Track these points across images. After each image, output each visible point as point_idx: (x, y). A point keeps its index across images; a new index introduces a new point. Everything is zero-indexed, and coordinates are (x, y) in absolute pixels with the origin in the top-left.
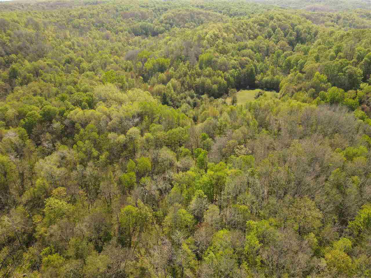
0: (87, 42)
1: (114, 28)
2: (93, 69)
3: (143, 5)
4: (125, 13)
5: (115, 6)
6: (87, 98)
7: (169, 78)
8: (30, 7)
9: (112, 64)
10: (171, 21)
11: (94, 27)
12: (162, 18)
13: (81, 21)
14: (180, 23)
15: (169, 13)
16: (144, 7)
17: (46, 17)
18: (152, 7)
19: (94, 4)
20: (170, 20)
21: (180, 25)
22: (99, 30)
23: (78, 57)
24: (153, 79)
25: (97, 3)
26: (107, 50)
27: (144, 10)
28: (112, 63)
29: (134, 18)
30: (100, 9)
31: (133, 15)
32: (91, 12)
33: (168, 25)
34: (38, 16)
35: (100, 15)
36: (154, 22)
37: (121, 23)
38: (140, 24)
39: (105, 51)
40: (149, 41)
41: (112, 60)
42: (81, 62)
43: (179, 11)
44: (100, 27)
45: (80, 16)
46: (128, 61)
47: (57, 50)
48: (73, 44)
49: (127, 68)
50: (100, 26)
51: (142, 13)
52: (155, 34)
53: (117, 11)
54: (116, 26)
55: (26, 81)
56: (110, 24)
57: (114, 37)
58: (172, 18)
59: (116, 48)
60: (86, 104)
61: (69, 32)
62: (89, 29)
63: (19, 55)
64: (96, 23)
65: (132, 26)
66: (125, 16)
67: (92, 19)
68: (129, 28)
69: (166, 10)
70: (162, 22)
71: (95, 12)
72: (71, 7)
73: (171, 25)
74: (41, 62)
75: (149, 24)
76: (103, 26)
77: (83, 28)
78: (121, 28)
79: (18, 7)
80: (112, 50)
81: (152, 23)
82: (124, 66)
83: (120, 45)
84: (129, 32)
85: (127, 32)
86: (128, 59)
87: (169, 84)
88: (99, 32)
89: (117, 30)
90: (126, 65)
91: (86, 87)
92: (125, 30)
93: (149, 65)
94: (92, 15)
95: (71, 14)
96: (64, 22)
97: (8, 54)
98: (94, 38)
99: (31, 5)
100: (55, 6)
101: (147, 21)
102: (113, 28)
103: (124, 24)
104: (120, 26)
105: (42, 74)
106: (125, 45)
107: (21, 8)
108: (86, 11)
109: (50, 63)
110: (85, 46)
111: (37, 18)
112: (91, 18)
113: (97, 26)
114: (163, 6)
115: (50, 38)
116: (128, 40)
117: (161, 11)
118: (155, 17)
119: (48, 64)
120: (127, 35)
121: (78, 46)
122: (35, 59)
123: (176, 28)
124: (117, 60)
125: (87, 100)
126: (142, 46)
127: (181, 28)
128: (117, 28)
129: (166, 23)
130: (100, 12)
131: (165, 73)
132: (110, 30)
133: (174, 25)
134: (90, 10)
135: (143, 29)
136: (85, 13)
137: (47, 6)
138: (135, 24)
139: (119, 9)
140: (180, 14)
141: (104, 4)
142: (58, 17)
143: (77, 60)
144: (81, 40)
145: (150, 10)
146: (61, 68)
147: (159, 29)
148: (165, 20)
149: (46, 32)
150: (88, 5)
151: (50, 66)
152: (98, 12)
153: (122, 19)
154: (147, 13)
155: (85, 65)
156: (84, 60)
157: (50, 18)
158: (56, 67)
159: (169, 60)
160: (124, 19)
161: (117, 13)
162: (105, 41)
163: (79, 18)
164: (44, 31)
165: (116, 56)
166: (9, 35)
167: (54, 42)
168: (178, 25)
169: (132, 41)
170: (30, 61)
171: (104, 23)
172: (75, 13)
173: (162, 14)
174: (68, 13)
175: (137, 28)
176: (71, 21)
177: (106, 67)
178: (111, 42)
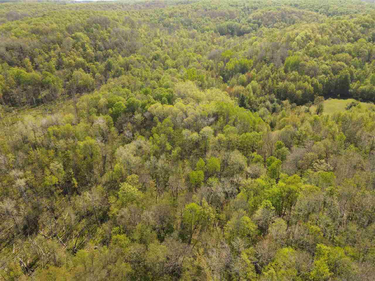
0: (174, 41)
1: (201, 27)
2: (176, 67)
3: (233, 4)
4: (213, 12)
5: (205, 5)
6: (167, 94)
7: (250, 80)
8: (129, 7)
9: (195, 63)
10: (260, 21)
11: (182, 26)
12: (250, 17)
13: (171, 20)
14: (269, 22)
15: (258, 13)
16: (232, 6)
17: (141, 16)
19: (185, 3)
20: (258, 20)
23: (164, 54)
24: (234, 80)
25: (188, 3)
26: (192, 49)
27: (232, 9)
28: (195, 61)
29: (221, 17)
31: (223, 15)
33: (256, 25)
34: (135, 15)
35: (189, 15)
36: (241, 21)
37: (209, 22)
38: (227, 24)
39: (189, 49)
40: (234, 41)
41: (195, 58)
42: (166, 58)
43: (269, 10)
44: (188, 26)
45: (171, 15)
46: (211, 60)
47: (147, 47)
48: (162, 41)
49: (208, 67)
50: (188, 24)
51: (230, 12)
52: (241, 34)
53: (206, 10)
54: (203, 25)
55: (117, 74)
56: (198, 23)
57: (199, 36)
58: (262, 18)
59: (201, 47)
60: (166, 99)
61: (159, 30)
62: (178, 27)
63: (115, 50)
64: (185, 22)
65: (218, 25)
66: (213, 15)
67: (181, 18)
68: (215, 27)
70: (249, 22)
71: (185, 11)
72: (164, 7)
73: (259, 24)
74: (132, 57)
75: (236, 23)
76: (191, 25)
77: (173, 27)
78: (208, 27)
79: (119, 7)
80: (196, 49)
81: (239, 23)
82: (206, 65)
83: (204, 44)
84: (215, 32)
85: (213, 31)
86: (210, 58)
87: (249, 86)
88: (186, 30)
90: (208, 64)
91: (168, 83)
92: (211, 30)
93: (230, 66)
94: (182, 14)
95: (163, 13)
96: (156, 21)
97: (106, 49)
99: (130, 4)
100: (150, 6)
101: (234, 20)
103: (211, 23)
104: (207, 25)
105: (131, 69)
106: (210, 44)
108: (178, 10)
109: (139, 58)
110: (172, 43)
111: (134, 17)
113: (185, 25)
114: (253, 5)
115: (143, 36)
116: (213, 39)
117: (250, 10)
118: (243, 17)
119: (137, 60)
120: (212, 34)
121: (166, 44)
122: (128, 54)
123: (263, 27)
124: (200, 59)
125: (167, 95)
126: (226, 46)
127: (269, 28)
128: (203, 27)
129: (254, 23)
130: (190, 11)
131: (246, 74)
132: (197, 29)
133: (262, 25)
134: (180, 9)
135: (229, 28)
136: (176, 12)
137: (143, 6)
138: (222, 23)
139: (208, 8)
140: (270, 13)
141: (195, 4)
142: (151, 16)
143: (163, 57)
144: (169, 38)
145: (239, 9)
146: (148, 63)
147: (246, 28)
148: (253, 19)
149: (140, 30)
150: (179, 5)
151: (139, 61)
152: (188, 12)
153: (210, 19)
154: (235, 12)
155: (169, 62)
156: (169, 57)
157: (145, 17)
158: (144, 62)
159: (252, 61)
160: (211, 18)
161: (206, 12)
162: (190, 40)
163: (170, 17)
164: (138, 29)
165: (199, 55)
166: (109, 32)
167: (145, 39)
168: (267, 25)
169: (217, 41)
170: (123, 56)
171: (192, 22)
172: (167, 12)
173: (251, 13)
174: (161, 12)
175: (223, 28)
176: (163, 19)
177: (189, 65)
178: (196, 41)
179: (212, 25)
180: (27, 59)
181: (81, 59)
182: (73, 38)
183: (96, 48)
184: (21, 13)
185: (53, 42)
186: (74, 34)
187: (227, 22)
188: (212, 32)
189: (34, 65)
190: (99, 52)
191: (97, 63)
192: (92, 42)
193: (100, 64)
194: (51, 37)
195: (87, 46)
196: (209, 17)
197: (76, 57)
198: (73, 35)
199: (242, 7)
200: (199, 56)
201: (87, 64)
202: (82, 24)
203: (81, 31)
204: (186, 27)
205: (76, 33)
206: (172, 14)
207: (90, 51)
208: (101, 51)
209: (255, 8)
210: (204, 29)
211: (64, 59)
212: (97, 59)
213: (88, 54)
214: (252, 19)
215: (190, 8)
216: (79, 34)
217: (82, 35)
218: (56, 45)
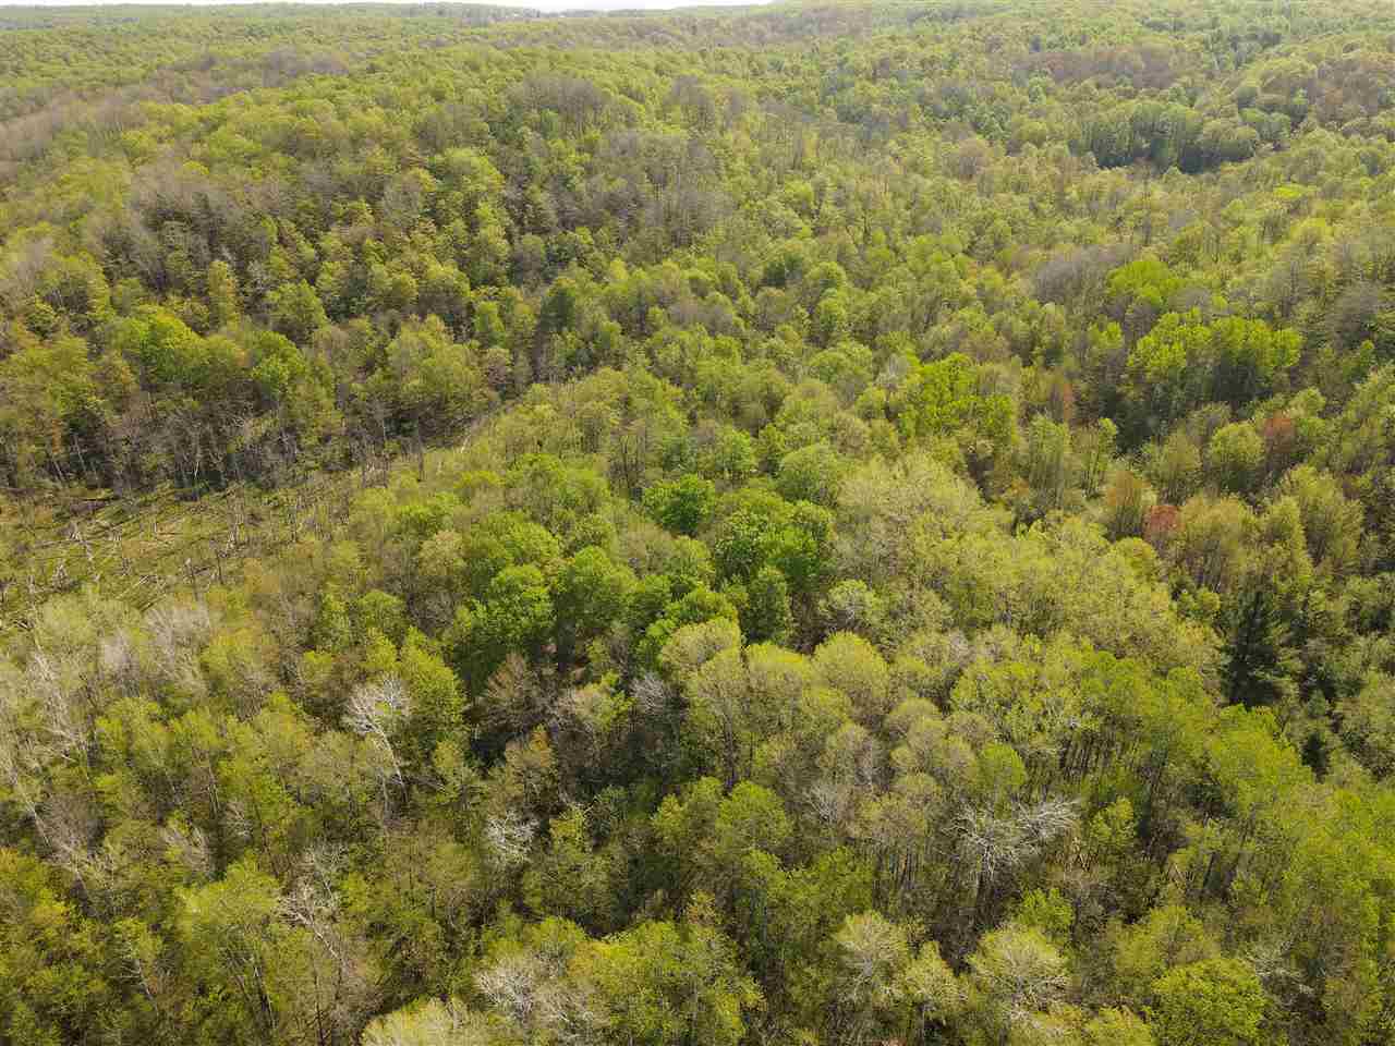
0: (879, 186)
1: (1006, 125)
2: (868, 332)
3: (1159, 19)
4: (1068, 57)
5: (1032, 24)
6: (790, 538)
8: (716, 32)
9: (966, 313)
10: (1299, 99)
11: (922, 118)
12: (1251, 80)
13: (875, 90)
14: (1349, 106)
15: (1291, 60)
16: (1158, 27)
17: (754, 71)
18: (1201, 29)
19: (944, 17)
20: (1292, 93)
21: (1342, 121)
22: (941, 128)
23: (823, 255)
25: (956, 15)
26: (955, 234)
27: (1161, 42)
28: (966, 302)
29: (1103, 78)
30: (964, 41)
31: (1108, 68)
32: (927, 53)
33: (1277, 117)
34: (729, 67)
35: (959, 69)
36: (1200, 101)
37: (1044, 100)
38: (1133, 111)
39: (944, 239)
40: (1164, 193)
41: (967, 288)
42: (829, 281)
43: (1350, 48)
44: (947, 116)
45: (880, 70)
46: (1050, 307)
47: (748, 216)
48: (820, 191)
49: (1034, 340)
50: (948, 111)
51: (1148, 55)
52: (1199, 159)
53: (1036, 46)
54: (1016, 117)
56: (995, 103)
57: (998, 166)
58: (1307, 84)
59: (1000, 223)
60: (778, 574)
61: (815, 137)
62: (903, 124)
63: (603, 233)
64: (936, 100)
65: (1090, 118)
66: (1067, 71)
67: (923, 82)
68: (1074, 123)
69: (1271, 40)
70: (1244, 102)
71: (942, 51)
72: (855, 32)
73: (1297, 117)
74: (674, 271)
75: (1179, 107)
76: (960, 112)
77: (877, 121)
78: (1039, 126)
79: (679, 32)
80: (979, 232)
81: (1191, 106)
82: (1020, 328)
83: (1019, 209)
84: (1073, 145)
85: (1062, 146)
86: (1052, 291)
88: (937, 139)
89: (1017, 131)
90: (1035, 323)
91: (806, 461)
92: (1056, 138)
93: (1160, 351)
94: (928, 64)
95: (846, 59)
96: (813, 93)
97: (567, 224)
98: (914, 167)
99: (723, 24)
100: (801, 28)
101: (1167, 92)
102: (1001, 123)
103: (1056, 104)
104: (1037, 114)
105: (656, 328)
106: (1045, 207)
107: (688, 35)
108: (910, 47)
109: (703, 275)
110: (866, 202)
111: (724, 76)
112: (920, 77)
113: (936, 113)
114: (1258, 22)
115: (740, 164)
116: (1060, 184)
117: (1244, 46)
118: (1211, 76)
119: (694, 280)
120: (1058, 160)
121: (838, 203)
122: (657, 251)
123: (1318, 132)
124: (993, 290)
125: (787, 551)
126: (1129, 223)
127: (1346, 134)
128: (1020, 125)
129: (1270, 108)
130: (964, 50)
131: (1260, 416)
132: (988, 130)
133: (1311, 119)
134: (922, 45)
135: (1143, 132)
136: (901, 56)
137: (773, 29)
138: (1108, 107)
139: (1046, 38)
140: (1351, 66)
141: (987, 19)
142: (796, 71)
143: (815, 271)
144: (854, 175)
145: (1190, 41)
146: (739, 302)
147: (1229, 134)
148: (1265, 90)
149: (730, 136)
150: (919, 27)
151: (699, 289)
152: (954, 54)
153: (1052, 85)
154: (1175, 56)
155: (841, 302)
156: (844, 277)
157: (768, 75)
158: (722, 298)
159: (1293, 337)
160: (1058, 80)
161: (1037, 54)
162: (954, 184)
163: (873, 79)
164: (722, 130)
165: (989, 270)
166: (591, 147)
167: (747, 179)
168: (1332, 119)
169: (1080, 193)
170: (634, 261)
171: (970, 101)
172: (860, 57)
173: (1250, 61)
174: (837, 57)
175: (1113, 128)
176: (842, 87)
177: (935, 324)
178: (981, 192)
179: (1057, 116)
180: (222, 267)
181: (444, 271)
182: (435, 171)
183: (523, 218)
184: (313, 59)
185: (349, 190)
186: (441, 152)
187: (1134, 105)
188: (1062, 151)
189: (248, 289)
190: (530, 240)
191: (513, 290)
192: (510, 192)
193: (520, 298)
194: (346, 167)
195: (484, 209)
196: (1047, 78)
197: (429, 259)
198: (439, 158)
199: (1206, 35)
200: (992, 276)
201: (472, 294)
202: (485, 112)
203: (476, 140)
204: (941, 122)
205: (449, 151)
206: (884, 63)
207: (492, 231)
208: (544, 232)
209: (1266, 36)
210: (1020, 135)
211: (378, 269)
212: (517, 270)
213: (483, 248)
214: (1259, 91)
215: (963, 37)
216: (462, 155)
217: (476, 161)
218: (355, 203)
